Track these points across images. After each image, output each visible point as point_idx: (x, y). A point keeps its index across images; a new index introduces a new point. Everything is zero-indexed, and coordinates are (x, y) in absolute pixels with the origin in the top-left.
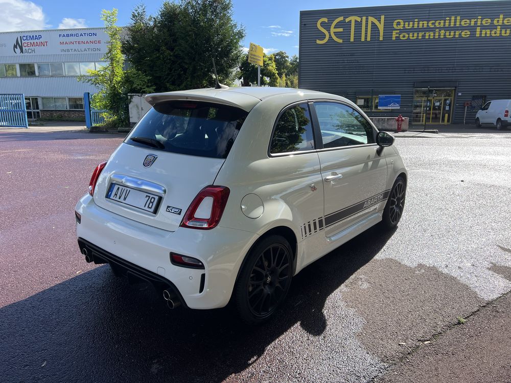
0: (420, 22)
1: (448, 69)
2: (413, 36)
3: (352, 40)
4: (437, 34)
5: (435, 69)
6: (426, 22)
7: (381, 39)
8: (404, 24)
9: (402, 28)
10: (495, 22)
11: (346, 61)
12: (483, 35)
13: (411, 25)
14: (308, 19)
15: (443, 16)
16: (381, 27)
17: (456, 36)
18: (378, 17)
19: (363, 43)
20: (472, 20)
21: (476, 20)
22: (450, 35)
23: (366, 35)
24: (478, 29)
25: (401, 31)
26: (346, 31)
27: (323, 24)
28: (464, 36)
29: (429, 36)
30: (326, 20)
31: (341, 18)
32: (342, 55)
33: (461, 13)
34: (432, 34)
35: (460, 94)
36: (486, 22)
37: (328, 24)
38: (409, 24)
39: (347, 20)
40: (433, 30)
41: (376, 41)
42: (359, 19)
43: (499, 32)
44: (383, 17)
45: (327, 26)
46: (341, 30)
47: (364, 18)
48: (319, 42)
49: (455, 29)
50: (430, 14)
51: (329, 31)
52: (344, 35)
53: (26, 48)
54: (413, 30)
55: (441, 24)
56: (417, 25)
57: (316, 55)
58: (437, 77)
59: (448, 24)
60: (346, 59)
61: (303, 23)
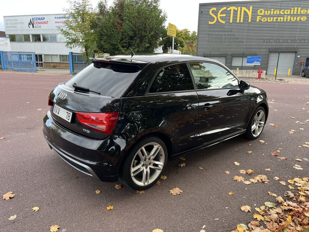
0: (275, 11)
1: (292, 40)
2: (270, 20)
3: (231, 22)
4: (285, 19)
5: (283, 40)
6: (279, 11)
7: (250, 21)
8: (265, 12)
9: (263, 15)
11: (227, 35)
13: (269, 13)
14: (204, 8)
15: (290, 7)
16: (250, 13)
17: (298, 20)
18: (248, 7)
19: (238, 23)
22: (293, 19)
23: (240, 19)
26: (227, 16)
27: (213, 11)
28: (303, 20)
30: (215, 9)
31: (225, 8)
32: (225, 31)
33: (301, 5)
34: (283, 19)
35: (299, 57)
37: (217, 12)
39: (229, 9)
40: (283, 16)
41: (246, 23)
42: (236, 9)
44: (251, 8)
45: (216, 13)
46: (224, 15)
47: (239, 8)
48: (210, 23)
49: (297, 15)
50: (282, 6)
51: (217, 16)
52: (226, 19)
53: (35, 25)
54: (270, 16)
55: (288, 12)
56: (273, 13)
57: (208, 31)
58: (284, 45)
59: (293, 12)
60: (227, 34)
61: (201, 11)
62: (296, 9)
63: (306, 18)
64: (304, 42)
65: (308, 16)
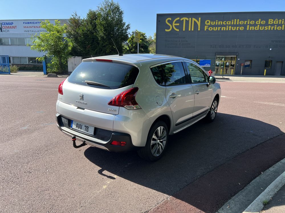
0: (219, 22)
1: (233, 46)
2: (215, 29)
3: (184, 30)
4: (227, 28)
5: (226, 46)
6: (222, 22)
7: (199, 30)
9: (210, 25)
10: (257, 23)
12: (251, 29)
14: (161, 18)
15: (231, 19)
16: (199, 24)
17: (237, 29)
18: (197, 18)
19: (190, 31)
20: (245, 21)
22: (234, 29)
23: (191, 28)
24: (248, 26)
26: (181, 25)
27: (169, 21)
28: (241, 29)
29: (224, 29)
30: (170, 19)
31: (178, 18)
32: (179, 37)
33: (240, 18)
35: (239, 59)
36: (253, 22)
38: (213, 23)
39: (181, 19)
40: (225, 26)
41: (196, 31)
42: (188, 19)
43: (258, 28)
44: (200, 19)
45: (171, 22)
46: (178, 24)
48: (166, 30)
49: (236, 26)
50: (224, 18)
51: (172, 25)
53: (4, 29)
54: (215, 26)
55: (230, 23)
57: (165, 38)
58: (227, 50)
59: (233, 23)
60: (181, 40)
61: (158, 20)
63: (244, 28)
64: (242, 47)
65: (245, 26)
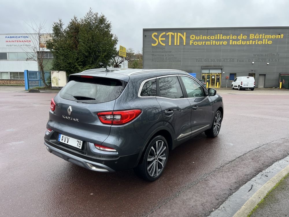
0: (203, 37)
1: (218, 60)
2: (200, 43)
3: (170, 44)
4: (211, 43)
5: (211, 60)
6: (206, 37)
7: (184, 44)
8: (196, 37)
9: (195, 39)
10: (238, 37)
12: (233, 44)
13: (199, 38)
14: (146, 32)
15: (214, 34)
16: (184, 38)
17: (221, 44)
18: (182, 33)
19: (175, 46)
20: (228, 36)
21: (229, 36)
22: (218, 43)
23: (177, 42)
24: (231, 41)
25: (194, 41)
26: (167, 39)
27: (155, 35)
28: (224, 44)
29: (208, 43)
30: (156, 34)
31: (164, 33)
32: (165, 51)
33: (223, 33)
34: (209, 43)
35: (224, 73)
36: (235, 37)
37: (158, 36)
38: (198, 37)
39: (167, 34)
40: (210, 40)
41: (182, 45)
42: (173, 34)
43: (241, 42)
44: (185, 33)
46: (164, 39)
47: (176, 34)
48: (153, 45)
49: (220, 40)
50: (208, 33)
51: (158, 39)
52: (166, 42)
54: (200, 40)
55: (213, 38)
56: (202, 38)
57: (152, 52)
58: (212, 64)
59: (216, 38)
60: (167, 54)
61: (144, 35)
62: (219, 35)
63: (227, 43)
64: (226, 61)
65: (228, 41)
